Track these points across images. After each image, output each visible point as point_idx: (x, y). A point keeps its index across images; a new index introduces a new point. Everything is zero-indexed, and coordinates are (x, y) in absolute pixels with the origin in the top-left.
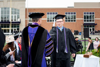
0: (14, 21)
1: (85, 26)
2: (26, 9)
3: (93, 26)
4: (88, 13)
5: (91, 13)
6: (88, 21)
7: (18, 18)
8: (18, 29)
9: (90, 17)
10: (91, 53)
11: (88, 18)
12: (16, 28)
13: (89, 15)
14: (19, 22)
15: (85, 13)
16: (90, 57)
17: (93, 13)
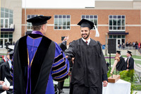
0: (4, 28)
1: (111, 36)
2: (23, 10)
3: (123, 37)
4: (115, 17)
5: (119, 17)
8: (11, 40)
9: (119, 22)
10: (118, 76)
11: (115, 24)
12: (8, 39)
13: (117, 19)
14: (13, 30)
15: (111, 17)
16: (116, 82)
17: (123, 17)
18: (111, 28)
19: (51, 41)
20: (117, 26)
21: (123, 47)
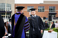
0: (8, 11)
2: (15, 4)
3: (55, 15)
4: (51, 7)
5: (53, 7)
6: (51, 11)
7: (11, 9)
8: (10, 16)
9: (53, 9)
10: (53, 30)
11: (51, 10)
12: (9, 15)
13: (52, 8)
14: (11, 12)
15: (50, 7)
16: (52, 32)
17: (55, 7)
18: (50, 11)
19: (24, 16)
20: (52, 11)
21: (55, 19)
